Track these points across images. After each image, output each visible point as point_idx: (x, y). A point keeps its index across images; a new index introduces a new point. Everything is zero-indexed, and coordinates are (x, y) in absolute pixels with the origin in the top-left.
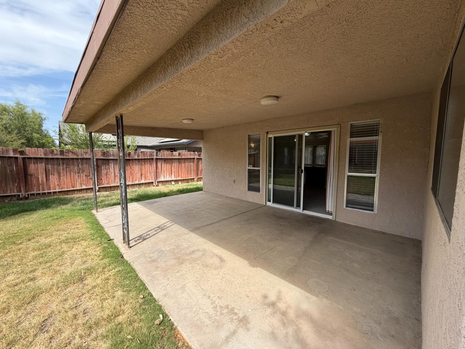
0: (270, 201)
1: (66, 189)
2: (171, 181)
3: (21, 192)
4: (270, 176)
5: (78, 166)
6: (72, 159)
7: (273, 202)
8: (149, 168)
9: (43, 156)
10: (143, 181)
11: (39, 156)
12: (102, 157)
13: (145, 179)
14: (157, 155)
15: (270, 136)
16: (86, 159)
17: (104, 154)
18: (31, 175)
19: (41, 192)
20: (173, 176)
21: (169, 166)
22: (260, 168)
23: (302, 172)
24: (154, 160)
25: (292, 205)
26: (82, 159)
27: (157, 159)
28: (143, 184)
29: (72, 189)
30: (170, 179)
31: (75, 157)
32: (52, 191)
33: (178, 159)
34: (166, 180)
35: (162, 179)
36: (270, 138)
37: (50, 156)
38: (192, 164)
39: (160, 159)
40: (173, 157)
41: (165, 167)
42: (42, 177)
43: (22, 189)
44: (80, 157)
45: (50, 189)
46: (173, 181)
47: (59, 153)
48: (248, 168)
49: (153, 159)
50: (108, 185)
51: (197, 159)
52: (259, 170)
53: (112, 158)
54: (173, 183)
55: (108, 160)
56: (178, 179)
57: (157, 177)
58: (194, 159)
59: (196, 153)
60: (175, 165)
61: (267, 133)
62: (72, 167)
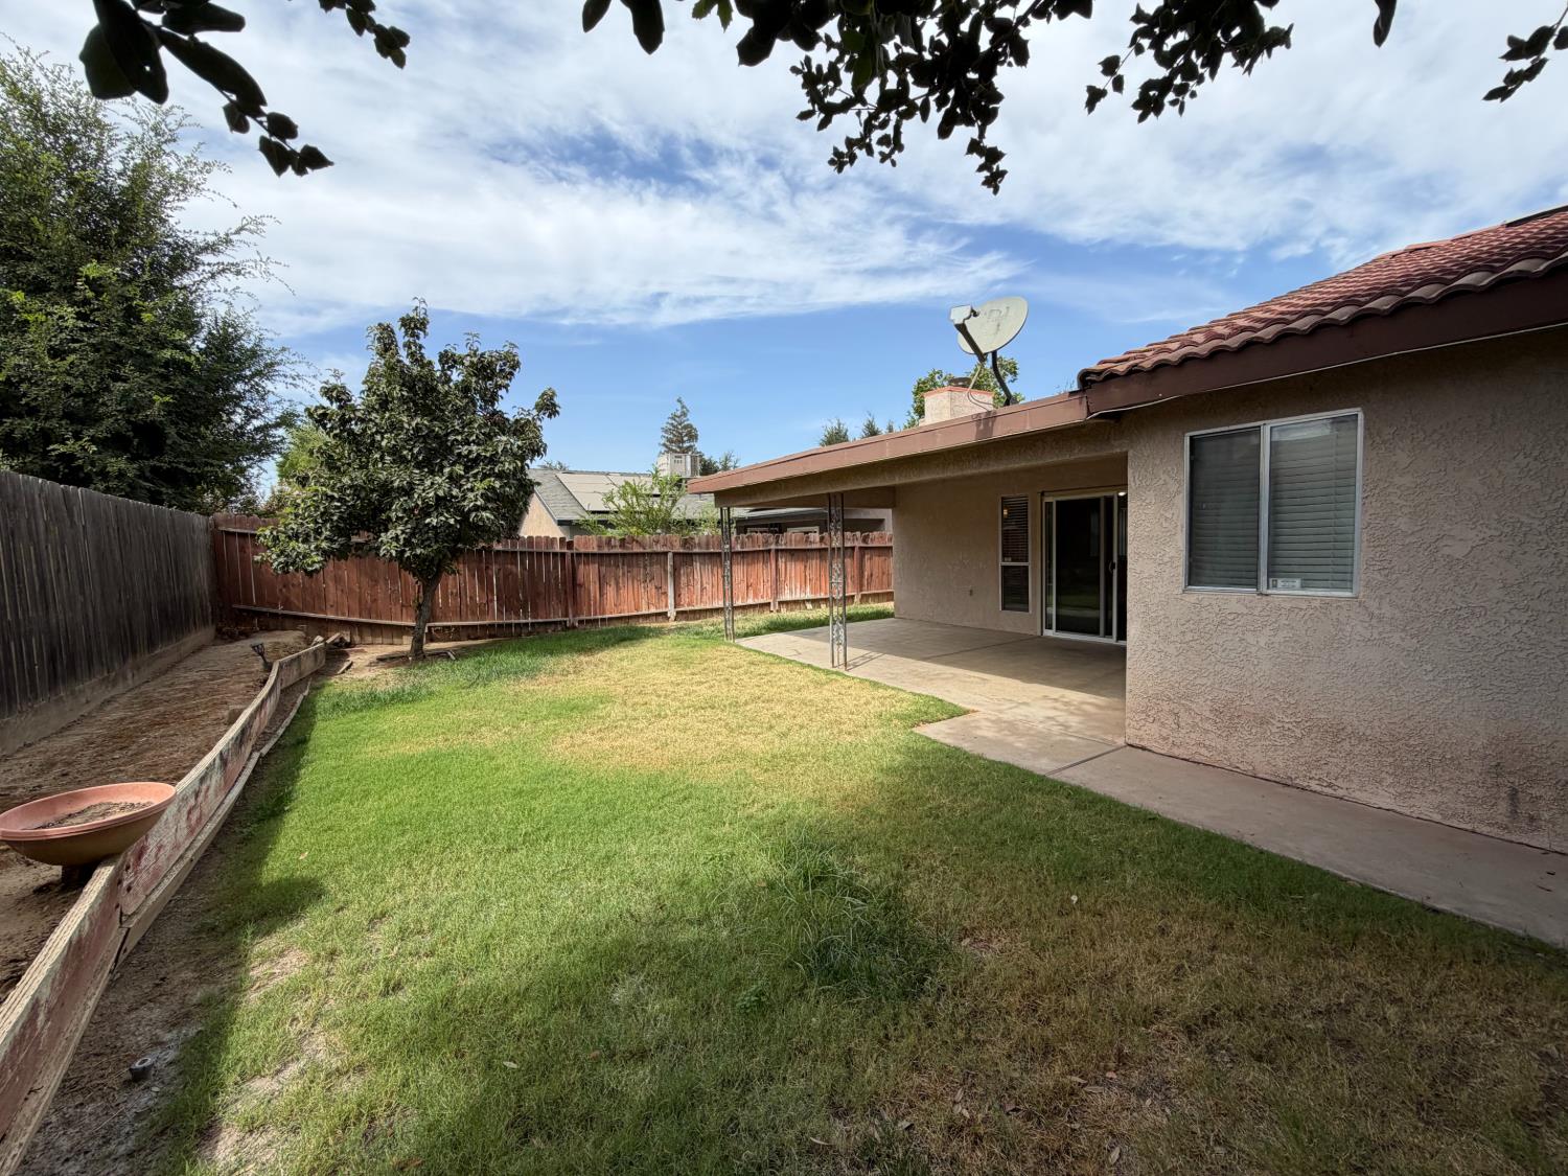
0: (1050, 628)
1: (626, 614)
2: (804, 601)
3: (567, 616)
4: (1049, 590)
5: (645, 568)
6: (637, 554)
7: (1058, 629)
8: (763, 573)
9: (596, 550)
10: (750, 601)
11: (590, 550)
12: (681, 551)
13: (756, 595)
14: (777, 543)
15: (1048, 499)
16: (657, 554)
17: (685, 543)
18: (581, 586)
19: (592, 617)
20: (808, 589)
21: (800, 566)
22: (1029, 564)
23: (1113, 567)
24: (773, 554)
25: (1096, 632)
26: (651, 554)
27: (777, 551)
28: (751, 606)
29: (635, 613)
30: (803, 597)
31: (641, 550)
32: (607, 616)
33: (819, 550)
34: (794, 598)
35: (787, 597)
36: (1049, 505)
37: (606, 550)
38: (848, 561)
39: (782, 550)
40: (809, 547)
41: (792, 569)
42: (594, 588)
43: (570, 611)
44: (648, 550)
45: (604, 613)
46: (808, 601)
47: (618, 544)
48: (1001, 563)
49: (769, 551)
50: (691, 608)
51: (861, 548)
52: (1026, 567)
53: (696, 550)
54: (809, 606)
55: (691, 554)
56: (818, 597)
57: (777, 591)
58: (853, 548)
59: (858, 533)
60: (814, 563)
61: (1043, 494)
62: (635, 570)
